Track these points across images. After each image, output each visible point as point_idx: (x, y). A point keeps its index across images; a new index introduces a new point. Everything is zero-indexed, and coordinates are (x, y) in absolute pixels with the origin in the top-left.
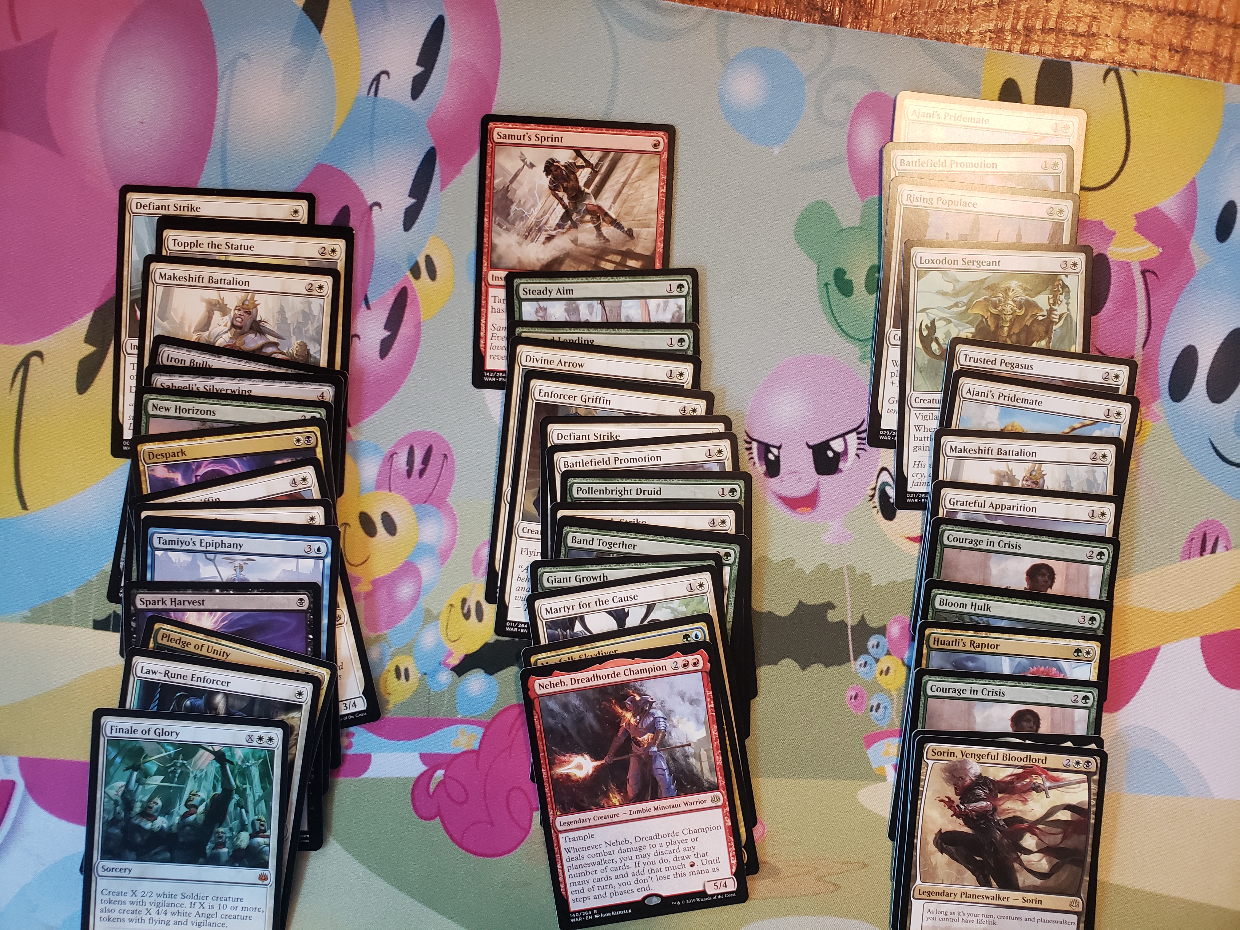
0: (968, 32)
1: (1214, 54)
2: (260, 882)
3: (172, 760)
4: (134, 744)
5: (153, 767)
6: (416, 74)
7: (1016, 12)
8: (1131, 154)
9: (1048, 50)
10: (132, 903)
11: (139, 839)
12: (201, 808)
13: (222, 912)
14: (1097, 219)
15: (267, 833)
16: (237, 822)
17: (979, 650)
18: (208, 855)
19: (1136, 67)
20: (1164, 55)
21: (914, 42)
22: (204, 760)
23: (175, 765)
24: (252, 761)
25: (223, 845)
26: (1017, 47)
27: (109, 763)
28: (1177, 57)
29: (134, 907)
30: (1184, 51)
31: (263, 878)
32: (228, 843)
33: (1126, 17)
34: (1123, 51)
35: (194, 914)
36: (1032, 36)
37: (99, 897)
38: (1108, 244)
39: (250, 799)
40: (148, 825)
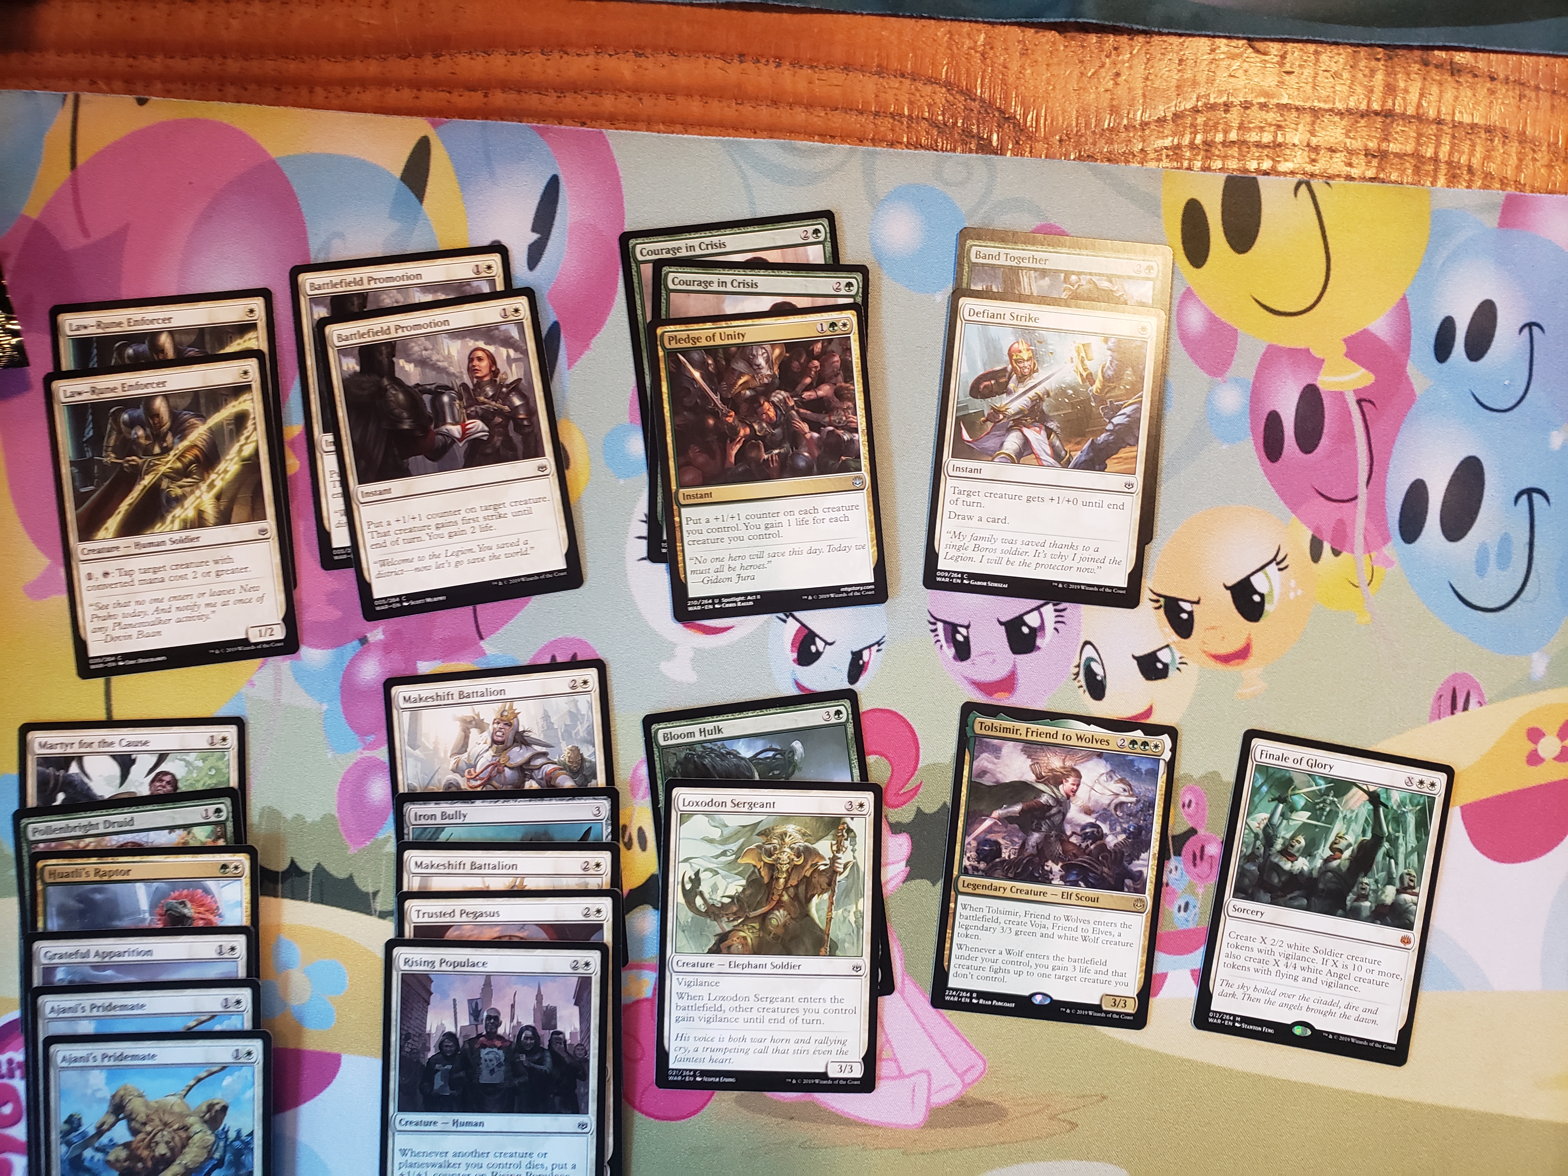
0: (1142, 150)
1: (1417, 156)
2: (1402, 945)
3: (1322, 795)
4: (1283, 773)
5: (1300, 801)
6: (531, 241)
7: (1193, 125)
8: (1332, 273)
9: (1233, 164)
10: (1260, 951)
11: (1276, 880)
12: (1347, 854)
13: (1356, 973)
14: (1303, 347)
15: (1416, 891)
16: (1384, 874)
17: (105, 878)
18: (1348, 908)
19: (1329, 178)
20: (1360, 161)
21: (1083, 167)
22: (1357, 801)
23: (1324, 801)
24: (1409, 807)
25: (1365, 897)
26: (1198, 164)
27: (1255, 791)
28: (1375, 163)
29: (1261, 956)
30: (1382, 156)
31: (1405, 940)
32: (1372, 895)
33: (1313, 123)
34: (1314, 161)
35: (1325, 971)
36: (1213, 149)
37: (1226, 939)
38: (1317, 373)
39: (1402, 850)
40: (1287, 866)
